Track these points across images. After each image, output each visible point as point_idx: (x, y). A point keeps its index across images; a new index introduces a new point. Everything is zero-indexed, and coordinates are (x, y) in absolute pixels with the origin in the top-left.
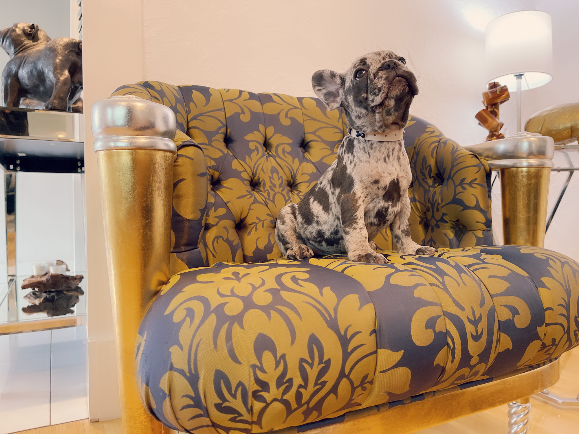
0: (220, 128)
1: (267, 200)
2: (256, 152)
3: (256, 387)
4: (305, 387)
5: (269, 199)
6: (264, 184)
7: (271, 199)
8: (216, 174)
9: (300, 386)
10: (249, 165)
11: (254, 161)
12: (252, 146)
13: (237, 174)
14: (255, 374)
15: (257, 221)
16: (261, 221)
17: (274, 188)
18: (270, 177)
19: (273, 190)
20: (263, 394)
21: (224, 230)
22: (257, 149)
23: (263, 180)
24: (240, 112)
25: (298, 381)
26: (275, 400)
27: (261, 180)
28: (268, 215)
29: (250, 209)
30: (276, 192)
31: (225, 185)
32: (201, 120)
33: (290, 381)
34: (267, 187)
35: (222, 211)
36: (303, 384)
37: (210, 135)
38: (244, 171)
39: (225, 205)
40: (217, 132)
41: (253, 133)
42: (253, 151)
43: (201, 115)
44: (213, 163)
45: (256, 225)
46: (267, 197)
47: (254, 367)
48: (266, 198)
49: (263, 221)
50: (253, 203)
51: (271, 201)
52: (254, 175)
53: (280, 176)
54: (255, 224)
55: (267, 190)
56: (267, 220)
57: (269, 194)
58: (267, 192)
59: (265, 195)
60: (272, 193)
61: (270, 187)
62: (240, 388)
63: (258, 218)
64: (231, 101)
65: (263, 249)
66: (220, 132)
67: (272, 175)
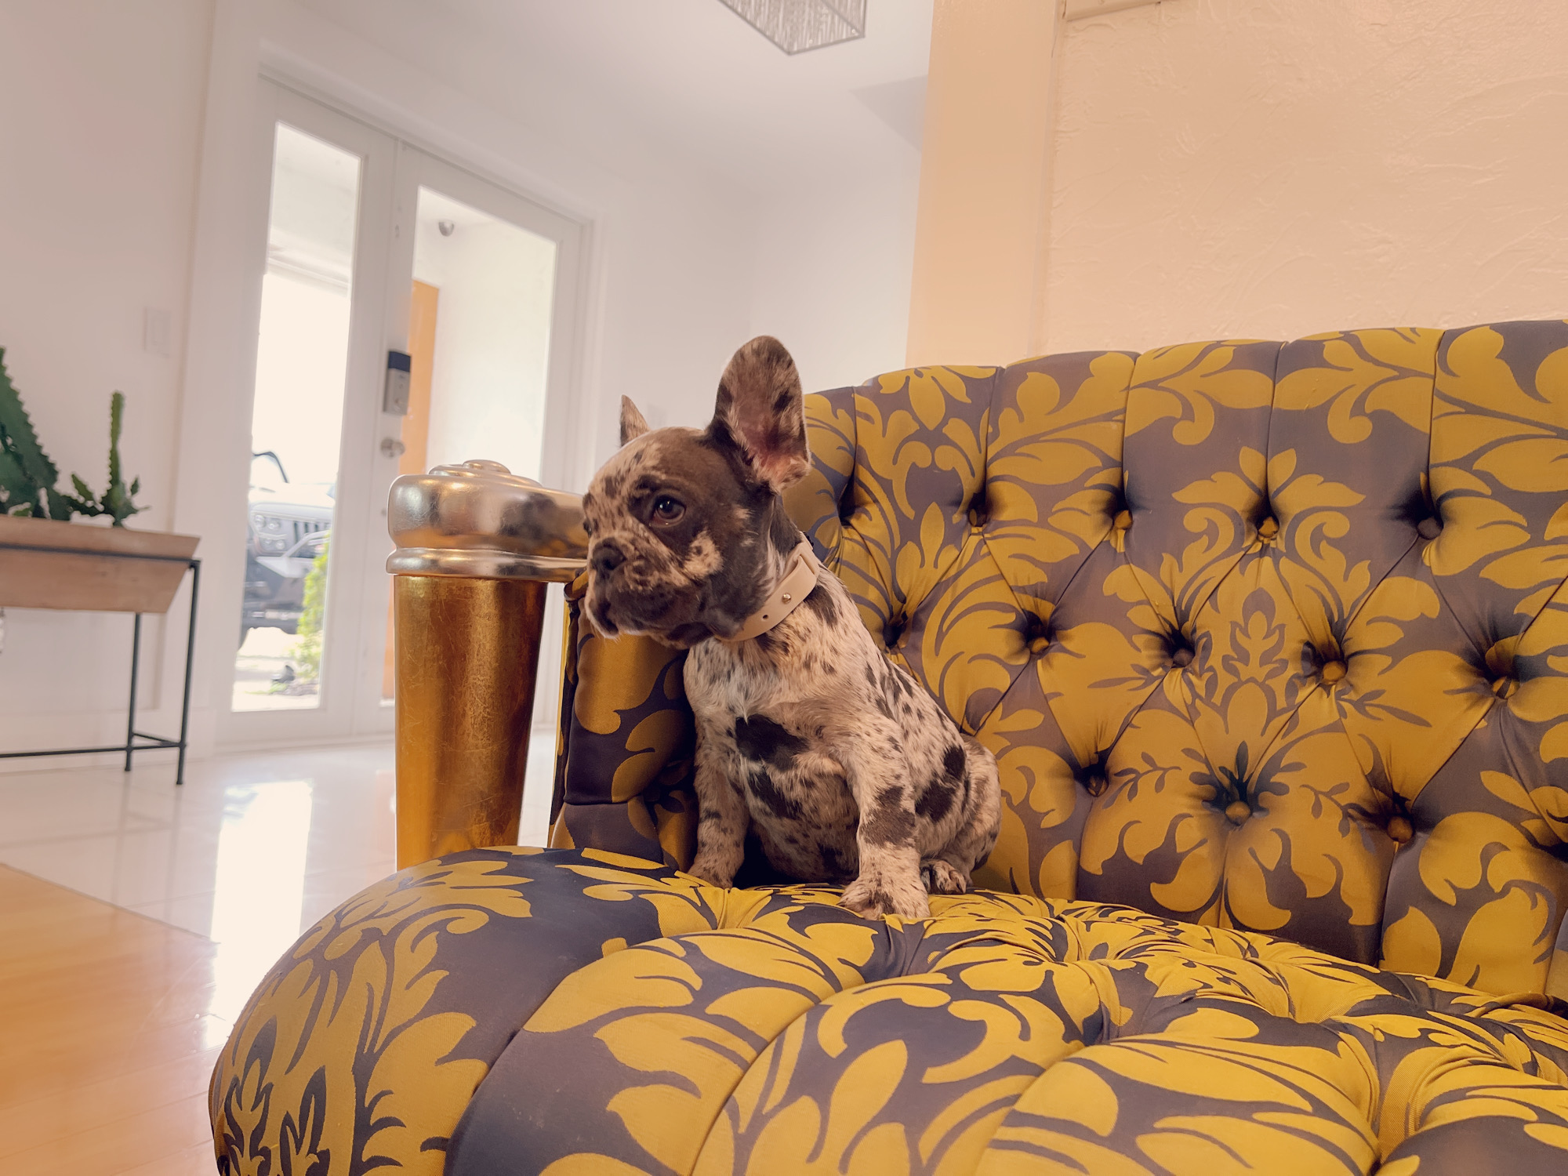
0: (1090, 472)
1: (1197, 701)
2: (1205, 540)
5: (1207, 700)
6: (1207, 648)
7: (1217, 699)
8: (1046, 610)
10: (1169, 586)
11: (1189, 572)
12: (1194, 521)
13: (1115, 613)
15: (1143, 767)
16: (1155, 768)
17: (1239, 665)
18: (1234, 624)
19: (1234, 671)
21: (1022, 778)
22: (1212, 532)
23: (1207, 635)
24: (1178, 414)
27: (1199, 633)
28: (1188, 752)
29: (1127, 724)
30: (1243, 679)
31: (1066, 644)
32: (1028, 455)
34: (1215, 660)
35: (1027, 719)
37: (1047, 497)
38: (1140, 603)
39: (1042, 701)
40: (1077, 485)
41: (1212, 480)
42: (1197, 536)
43: (1033, 439)
44: (1040, 577)
45: (1135, 781)
46: (1203, 694)
47: (235, 1082)
48: (1195, 695)
49: (1165, 770)
50: (1141, 708)
51: (1213, 706)
52: (1182, 616)
53: (1274, 625)
54: (1132, 776)
55: (1211, 669)
56: (1178, 768)
57: (1212, 685)
58: (1207, 675)
59: (1200, 685)
60: (1225, 680)
61: (1226, 659)
63: (1147, 758)
64: (1153, 385)
65: (1140, 861)
66: (1089, 483)
67: (1246, 618)
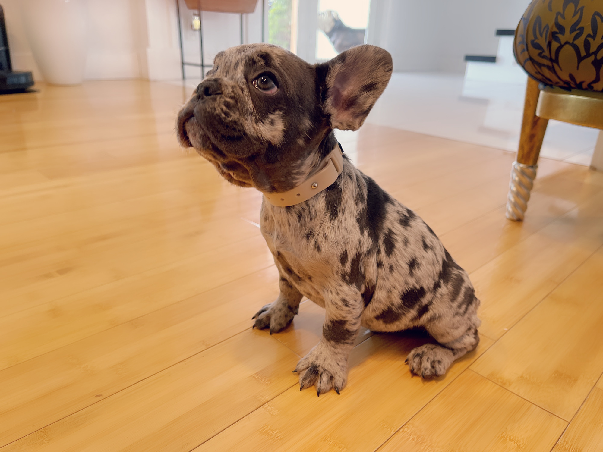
3: (555, 29)
4: (594, 37)
9: (589, 35)
14: (557, 18)
20: (560, 36)
25: (588, 30)
26: (567, 43)
33: (582, 29)
36: (592, 34)
47: (558, 13)
62: (546, 29)
